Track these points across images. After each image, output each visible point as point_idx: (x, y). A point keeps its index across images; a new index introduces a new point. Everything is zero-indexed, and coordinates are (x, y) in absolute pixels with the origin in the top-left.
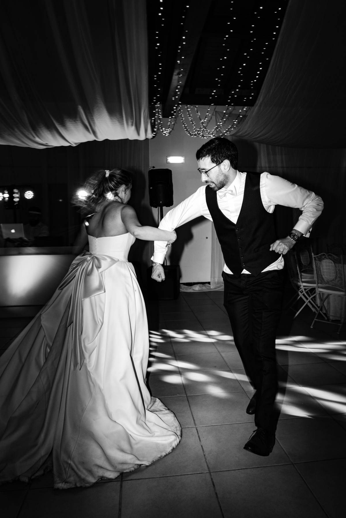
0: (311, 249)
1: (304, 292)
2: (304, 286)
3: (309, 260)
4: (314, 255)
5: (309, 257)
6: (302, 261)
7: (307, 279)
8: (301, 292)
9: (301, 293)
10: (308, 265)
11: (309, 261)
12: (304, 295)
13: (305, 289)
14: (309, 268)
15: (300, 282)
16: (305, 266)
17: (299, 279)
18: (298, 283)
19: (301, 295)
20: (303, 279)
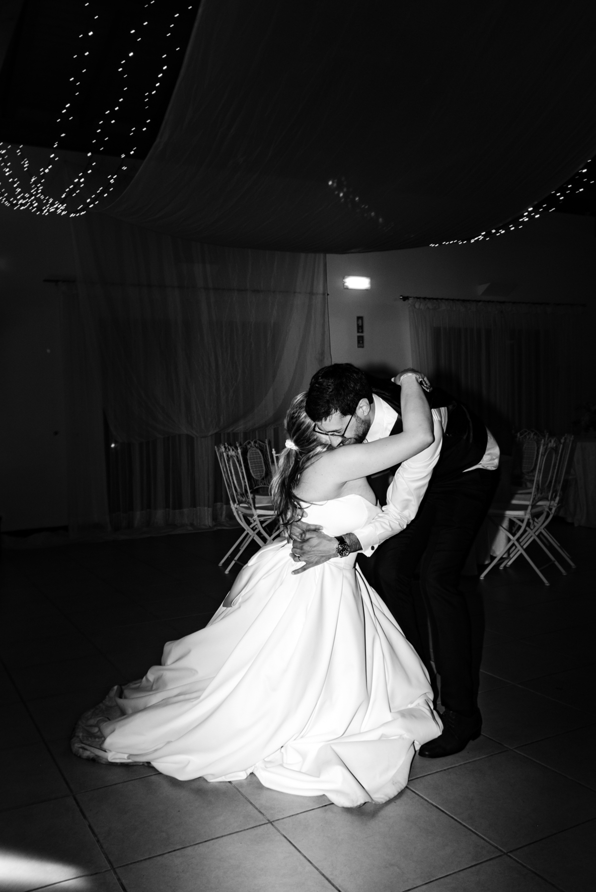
1: (260, 528)
2: (259, 516)
3: (264, 468)
4: (276, 453)
5: (263, 464)
6: (251, 471)
7: (264, 504)
8: (254, 528)
9: (254, 530)
10: (263, 479)
11: (264, 472)
12: (259, 534)
13: (262, 522)
14: (265, 484)
15: (251, 509)
16: (257, 480)
17: (249, 503)
18: (248, 512)
19: (253, 535)
20: (258, 504)
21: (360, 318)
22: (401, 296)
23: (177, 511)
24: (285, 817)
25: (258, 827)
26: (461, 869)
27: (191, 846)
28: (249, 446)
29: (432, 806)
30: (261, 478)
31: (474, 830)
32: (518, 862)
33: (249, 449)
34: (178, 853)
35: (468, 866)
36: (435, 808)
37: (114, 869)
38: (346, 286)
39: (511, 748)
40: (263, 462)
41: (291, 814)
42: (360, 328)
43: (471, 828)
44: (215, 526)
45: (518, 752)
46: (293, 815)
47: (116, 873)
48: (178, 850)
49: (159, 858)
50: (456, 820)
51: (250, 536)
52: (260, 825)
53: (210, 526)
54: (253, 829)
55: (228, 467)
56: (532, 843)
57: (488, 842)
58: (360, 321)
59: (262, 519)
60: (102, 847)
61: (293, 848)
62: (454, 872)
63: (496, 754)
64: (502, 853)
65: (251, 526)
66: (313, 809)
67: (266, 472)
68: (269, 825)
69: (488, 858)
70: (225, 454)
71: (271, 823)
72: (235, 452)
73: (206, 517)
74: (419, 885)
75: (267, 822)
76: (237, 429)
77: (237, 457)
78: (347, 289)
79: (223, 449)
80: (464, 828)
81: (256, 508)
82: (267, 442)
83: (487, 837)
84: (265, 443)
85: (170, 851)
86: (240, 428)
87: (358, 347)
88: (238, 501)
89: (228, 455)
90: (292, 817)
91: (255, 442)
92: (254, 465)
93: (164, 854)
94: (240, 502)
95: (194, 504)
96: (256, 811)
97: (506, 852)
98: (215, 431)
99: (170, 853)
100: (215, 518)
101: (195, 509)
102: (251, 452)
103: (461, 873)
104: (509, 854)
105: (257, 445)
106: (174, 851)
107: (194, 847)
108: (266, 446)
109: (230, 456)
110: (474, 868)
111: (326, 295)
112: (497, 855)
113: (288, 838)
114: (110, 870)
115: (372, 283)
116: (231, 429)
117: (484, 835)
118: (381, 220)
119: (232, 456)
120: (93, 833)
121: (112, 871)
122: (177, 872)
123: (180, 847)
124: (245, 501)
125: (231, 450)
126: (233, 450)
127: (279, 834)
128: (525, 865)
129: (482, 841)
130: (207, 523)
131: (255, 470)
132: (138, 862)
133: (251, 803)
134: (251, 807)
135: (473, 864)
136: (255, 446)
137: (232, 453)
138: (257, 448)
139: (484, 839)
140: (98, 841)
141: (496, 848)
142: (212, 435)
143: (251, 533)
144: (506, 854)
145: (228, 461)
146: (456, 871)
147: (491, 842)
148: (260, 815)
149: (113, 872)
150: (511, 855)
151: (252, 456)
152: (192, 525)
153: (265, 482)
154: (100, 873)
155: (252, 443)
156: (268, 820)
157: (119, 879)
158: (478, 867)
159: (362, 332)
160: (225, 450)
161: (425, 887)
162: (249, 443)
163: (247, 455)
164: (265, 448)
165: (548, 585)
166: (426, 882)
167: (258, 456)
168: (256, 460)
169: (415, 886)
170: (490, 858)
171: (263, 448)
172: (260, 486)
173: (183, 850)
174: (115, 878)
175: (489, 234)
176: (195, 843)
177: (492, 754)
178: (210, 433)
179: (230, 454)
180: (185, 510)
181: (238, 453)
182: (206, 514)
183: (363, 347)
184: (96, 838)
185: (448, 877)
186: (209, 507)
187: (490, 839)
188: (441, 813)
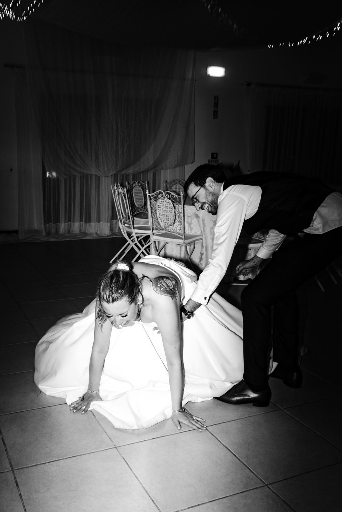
0: (146, 187)
1: (137, 242)
2: (136, 234)
3: (144, 200)
4: (149, 194)
5: (143, 197)
6: (135, 202)
7: (140, 225)
9: (133, 242)
10: (142, 207)
12: (136, 244)
13: (138, 238)
14: (143, 211)
15: (131, 229)
16: (138, 208)
17: (130, 224)
18: (129, 230)
19: (132, 245)
20: (136, 224)
21: (216, 98)
22: (246, 83)
23: (88, 224)
24: (126, 444)
25: (108, 450)
26: (235, 493)
27: (63, 459)
28: (134, 185)
29: (222, 445)
30: (141, 207)
31: (248, 466)
32: (274, 492)
33: (135, 186)
34: (54, 463)
35: (240, 492)
36: (224, 447)
37: (13, 471)
38: (208, 74)
39: (282, 409)
40: (143, 196)
41: (130, 443)
42: (216, 105)
43: (246, 464)
44: (111, 235)
45: (286, 412)
46: (131, 444)
47: (14, 473)
48: (55, 461)
49: (42, 466)
50: (237, 457)
51: (131, 245)
52: (109, 449)
53: (108, 235)
54: (104, 451)
55: (118, 200)
56: (286, 479)
57: (256, 476)
58: (216, 100)
59: (138, 235)
60: (8, 455)
61: (128, 467)
62: (230, 495)
63: (270, 412)
64: (264, 485)
65: (132, 239)
66: (145, 441)
67: (144, 202)
68: (115, 449)
69: (254, 488)
70: (116, 191)
71: (116, 448)
72: (123, 191)
73: (106, 229)
74: (206, 502)
75: (114, 447)
76: (128, 172)
77: (124, 194)
78: (209, 76)
79: (115, 188)
80: (241, 463)
81: (134, 228)
82: (146, 183)
83: (256, 472)
84: (145, 183)
85: (50, 461)
86: (130, 171)
87: (214, 118)
88: (124, 223)
89: (118, 192)
90: (130, 445)
91: (139, 182)
92: (137, 198)
93: (46, 463)
94: (124, 224)
95: (99, 221)
96: (108, 439)
97: (267, 484)
98: (114, 173)
99: (50, 463)
100: (111, 230)
101: (99, 223)
102: (135, 189)
103: (234, 496)
104: (268, 486)
105: (140, 184)
106: (53, 461)
107: (64, 460)
108: (146, 185)
109: (119, 193)
110: (244, 493)
111: (194, 80)
112: (261, 486)
113: (126, 460)
114: (10, 471)
115: (226, 72)
116: (124, 172)
117: (255, 471)
118: (235, 26)
119: (120, 193)
120: (4, 444)
121: (12, 471)
122: (52, 477)
123: (56, 459)
124: (128, 223)
125: (120, 189)
126: (121, 189)
127: (120, 456)
128: (278, 495)
129: (252, 474)
130: (106, 233)
131: (137, 201)
132: (29, 467)
133: (106, 432)
134: (105, 435)
135: (243, 491)
136: (139, 185)
137: (121, 191)
138: (140, 186)
139: (254, 473)
140: (6, 450)
141: (261, 480)
142: (112, 175)
143: (131, 243)
144: (267, 485)
145: (119, 195)
146: (231, 494)
147: (258, 476)
148: (110, 441)
149: (12, 473)
150: (270, 487)
151: (136, 192)
152: (97, 233)
153: (144, 209)
154: (4, 472)
155: (137, 183)
156: (115, 446)
157: (15, 478)
158: (246, 493)
159: (217, 108)
160: (117, 188)
161: (209, 504)
162: (134, 183)
163: (133, 191)
164: (145, 186)
165: (323, 291)
166: (211, 500)
167: (140, 191)
168: (138, 195)
169: (203, 503)
170: (255, 487)
171: (144, 187)
172: (140, 212)
173: (58, 461)
174: (13, 477)
175: (310, 39)
176: (66, 457)
177: (268, 411)
178: (110, 175)
179: (119, 191)
180: (93, 224)
181: (124, 191)
182: (106, 226)
183: (217, 118)
184: (5, 448)
185: (225, 498)
186: (108, 223)
187: (258, 474)
188: (228, 451)
